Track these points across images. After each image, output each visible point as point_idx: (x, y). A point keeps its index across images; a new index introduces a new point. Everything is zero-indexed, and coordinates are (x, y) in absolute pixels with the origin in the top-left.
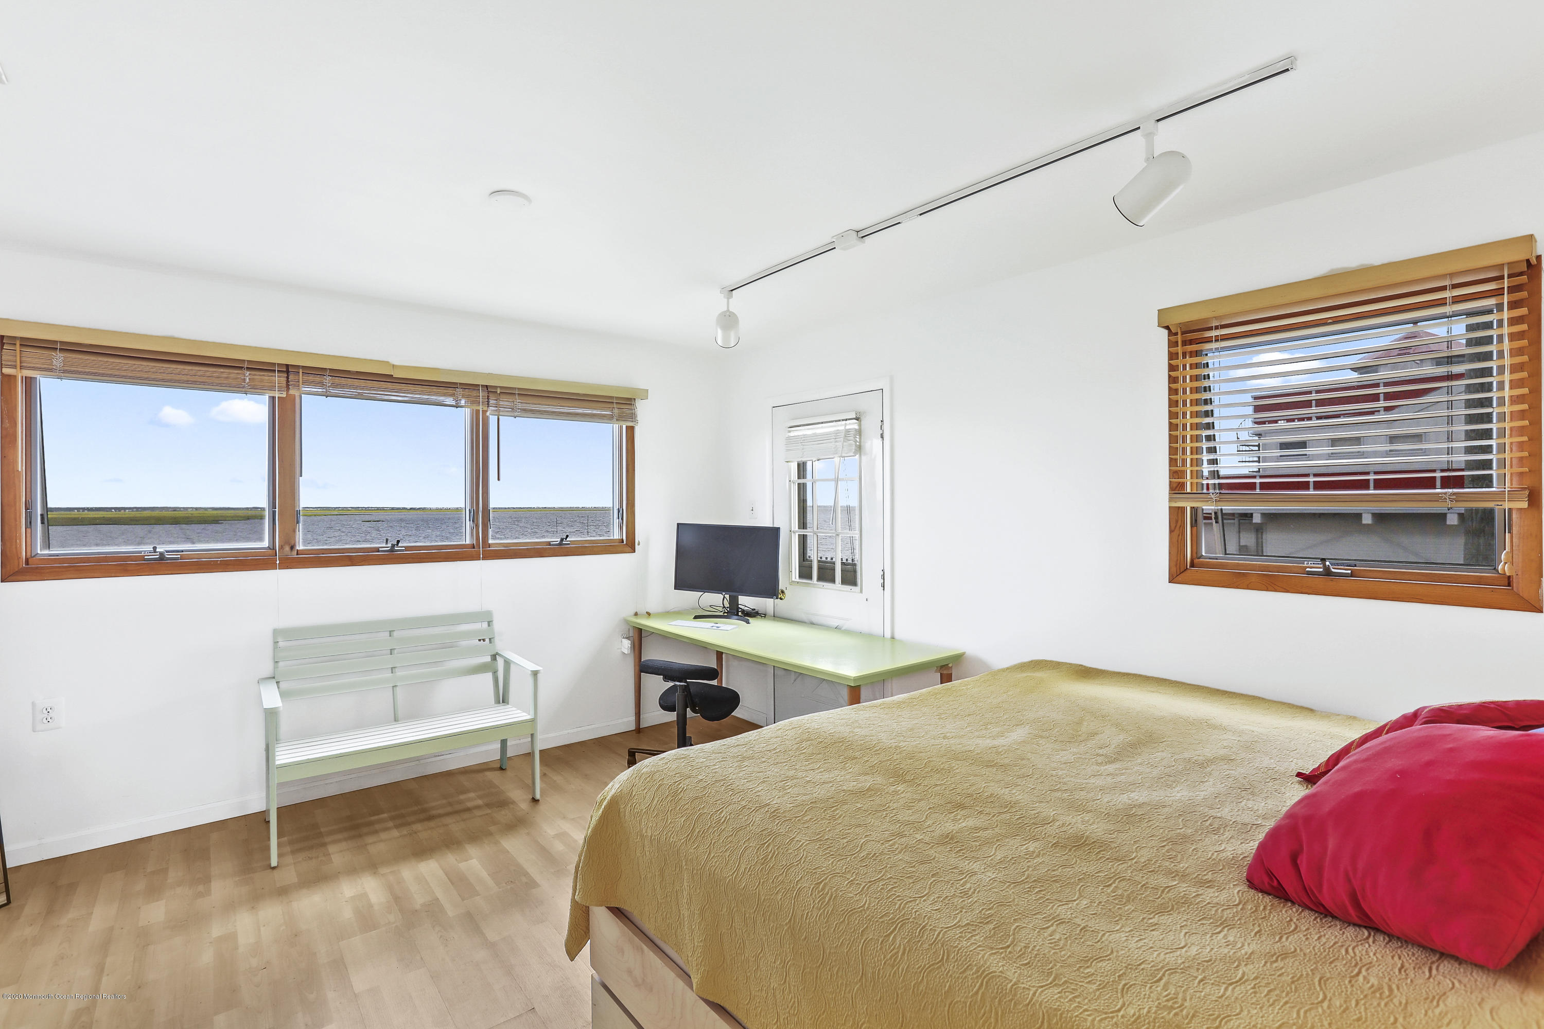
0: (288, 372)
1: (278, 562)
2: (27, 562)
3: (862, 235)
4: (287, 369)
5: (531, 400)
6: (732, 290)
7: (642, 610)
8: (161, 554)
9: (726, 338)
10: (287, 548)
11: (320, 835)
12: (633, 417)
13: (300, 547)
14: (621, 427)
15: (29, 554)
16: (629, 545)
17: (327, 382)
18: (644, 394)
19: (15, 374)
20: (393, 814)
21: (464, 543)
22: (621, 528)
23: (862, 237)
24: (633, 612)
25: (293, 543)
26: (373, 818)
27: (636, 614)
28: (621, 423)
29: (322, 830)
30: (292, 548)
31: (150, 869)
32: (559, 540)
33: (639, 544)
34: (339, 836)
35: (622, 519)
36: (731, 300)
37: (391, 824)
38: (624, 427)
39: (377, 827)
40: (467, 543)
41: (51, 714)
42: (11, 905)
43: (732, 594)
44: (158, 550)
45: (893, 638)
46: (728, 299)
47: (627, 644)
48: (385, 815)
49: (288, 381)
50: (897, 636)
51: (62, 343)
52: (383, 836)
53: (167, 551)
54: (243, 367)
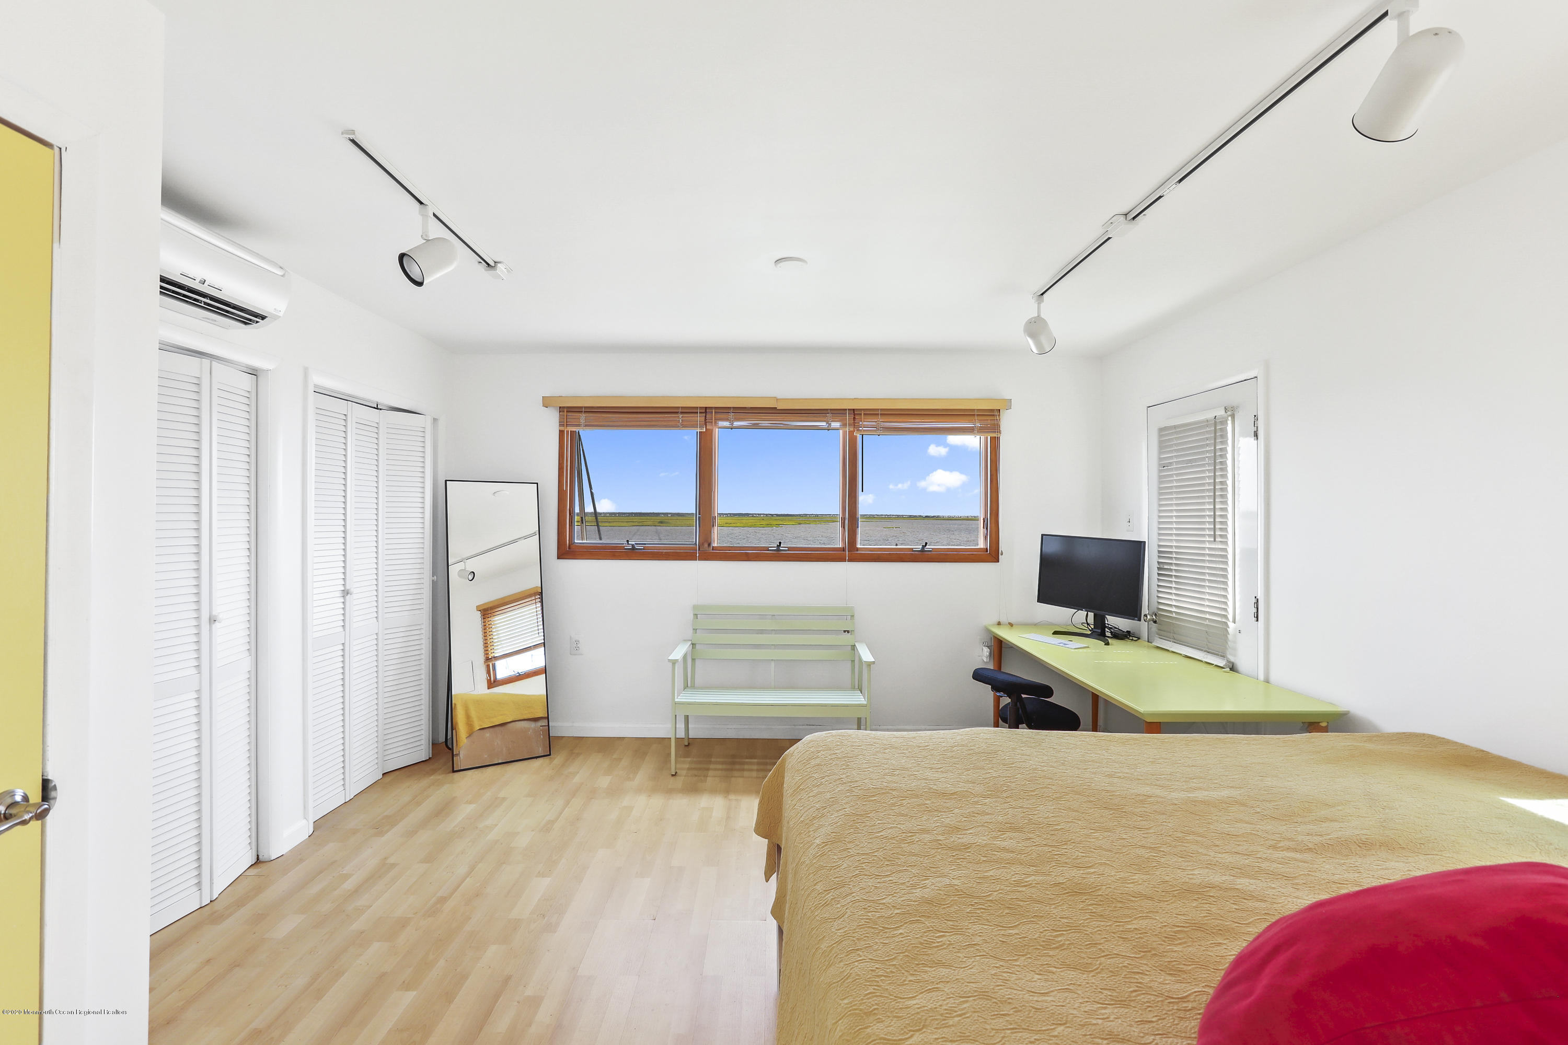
0: (706, 412)
1: (698, 555)
2: (569, 548)
3: (1134, 216)
4: (706, 410)
5: (892, 418)
6: (1042, 294)
7: (1003, 620)
8: (633, 545)
9: (1039, 345)
10: (706, 545)
11: (710, 762)
12: (996, 428)
13: (715, 545)
14: (987, 438)
15: (571, 543)
16: (992, 554)
17: (731, 417)
18: (1008, 404)
19: (563, 430)
20: (761, 760)
21: (838, 546)
22: (986, 538)
23: (1134, 218)
24: (996, 620)
25: (710, 542)
26: (747, 760)
27: (999, 624)
28: (986, 435)
29: (713, 760)
30: (709, 545)
31: (614, 757)
32: (921, 547)
33: (1002, 554)
34: (720, 767)
35: (987, 529)
36: (1042, 305)
37: (755, 767)
38: (989, 437)
39: (746, 767)
40: (840, 546)
41: (578, 645)
42: (551, 756)
43: (1098, 612)
44: (630, 543)
45: (1267, 681)
46: (1039, 304)
47: (986, 651)
48: (756, 760)
49: (706, 419)
50: (1273, 677)
51: (585, 407)
52: (746, 774)
53: (636, 544)
54: (678, 412)
